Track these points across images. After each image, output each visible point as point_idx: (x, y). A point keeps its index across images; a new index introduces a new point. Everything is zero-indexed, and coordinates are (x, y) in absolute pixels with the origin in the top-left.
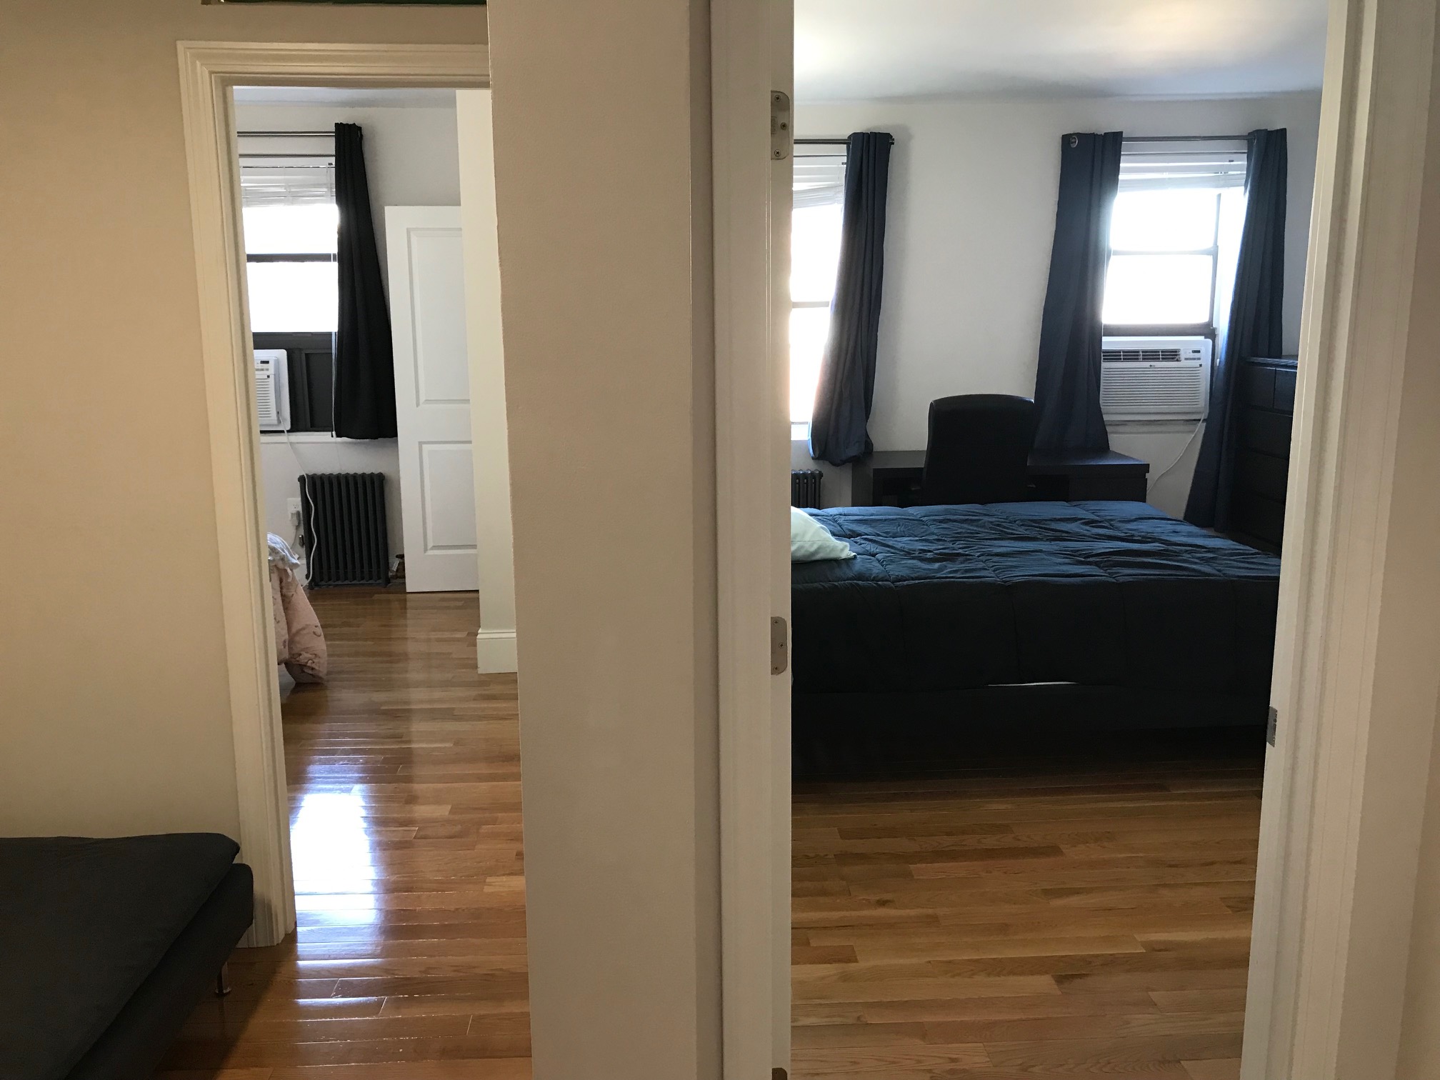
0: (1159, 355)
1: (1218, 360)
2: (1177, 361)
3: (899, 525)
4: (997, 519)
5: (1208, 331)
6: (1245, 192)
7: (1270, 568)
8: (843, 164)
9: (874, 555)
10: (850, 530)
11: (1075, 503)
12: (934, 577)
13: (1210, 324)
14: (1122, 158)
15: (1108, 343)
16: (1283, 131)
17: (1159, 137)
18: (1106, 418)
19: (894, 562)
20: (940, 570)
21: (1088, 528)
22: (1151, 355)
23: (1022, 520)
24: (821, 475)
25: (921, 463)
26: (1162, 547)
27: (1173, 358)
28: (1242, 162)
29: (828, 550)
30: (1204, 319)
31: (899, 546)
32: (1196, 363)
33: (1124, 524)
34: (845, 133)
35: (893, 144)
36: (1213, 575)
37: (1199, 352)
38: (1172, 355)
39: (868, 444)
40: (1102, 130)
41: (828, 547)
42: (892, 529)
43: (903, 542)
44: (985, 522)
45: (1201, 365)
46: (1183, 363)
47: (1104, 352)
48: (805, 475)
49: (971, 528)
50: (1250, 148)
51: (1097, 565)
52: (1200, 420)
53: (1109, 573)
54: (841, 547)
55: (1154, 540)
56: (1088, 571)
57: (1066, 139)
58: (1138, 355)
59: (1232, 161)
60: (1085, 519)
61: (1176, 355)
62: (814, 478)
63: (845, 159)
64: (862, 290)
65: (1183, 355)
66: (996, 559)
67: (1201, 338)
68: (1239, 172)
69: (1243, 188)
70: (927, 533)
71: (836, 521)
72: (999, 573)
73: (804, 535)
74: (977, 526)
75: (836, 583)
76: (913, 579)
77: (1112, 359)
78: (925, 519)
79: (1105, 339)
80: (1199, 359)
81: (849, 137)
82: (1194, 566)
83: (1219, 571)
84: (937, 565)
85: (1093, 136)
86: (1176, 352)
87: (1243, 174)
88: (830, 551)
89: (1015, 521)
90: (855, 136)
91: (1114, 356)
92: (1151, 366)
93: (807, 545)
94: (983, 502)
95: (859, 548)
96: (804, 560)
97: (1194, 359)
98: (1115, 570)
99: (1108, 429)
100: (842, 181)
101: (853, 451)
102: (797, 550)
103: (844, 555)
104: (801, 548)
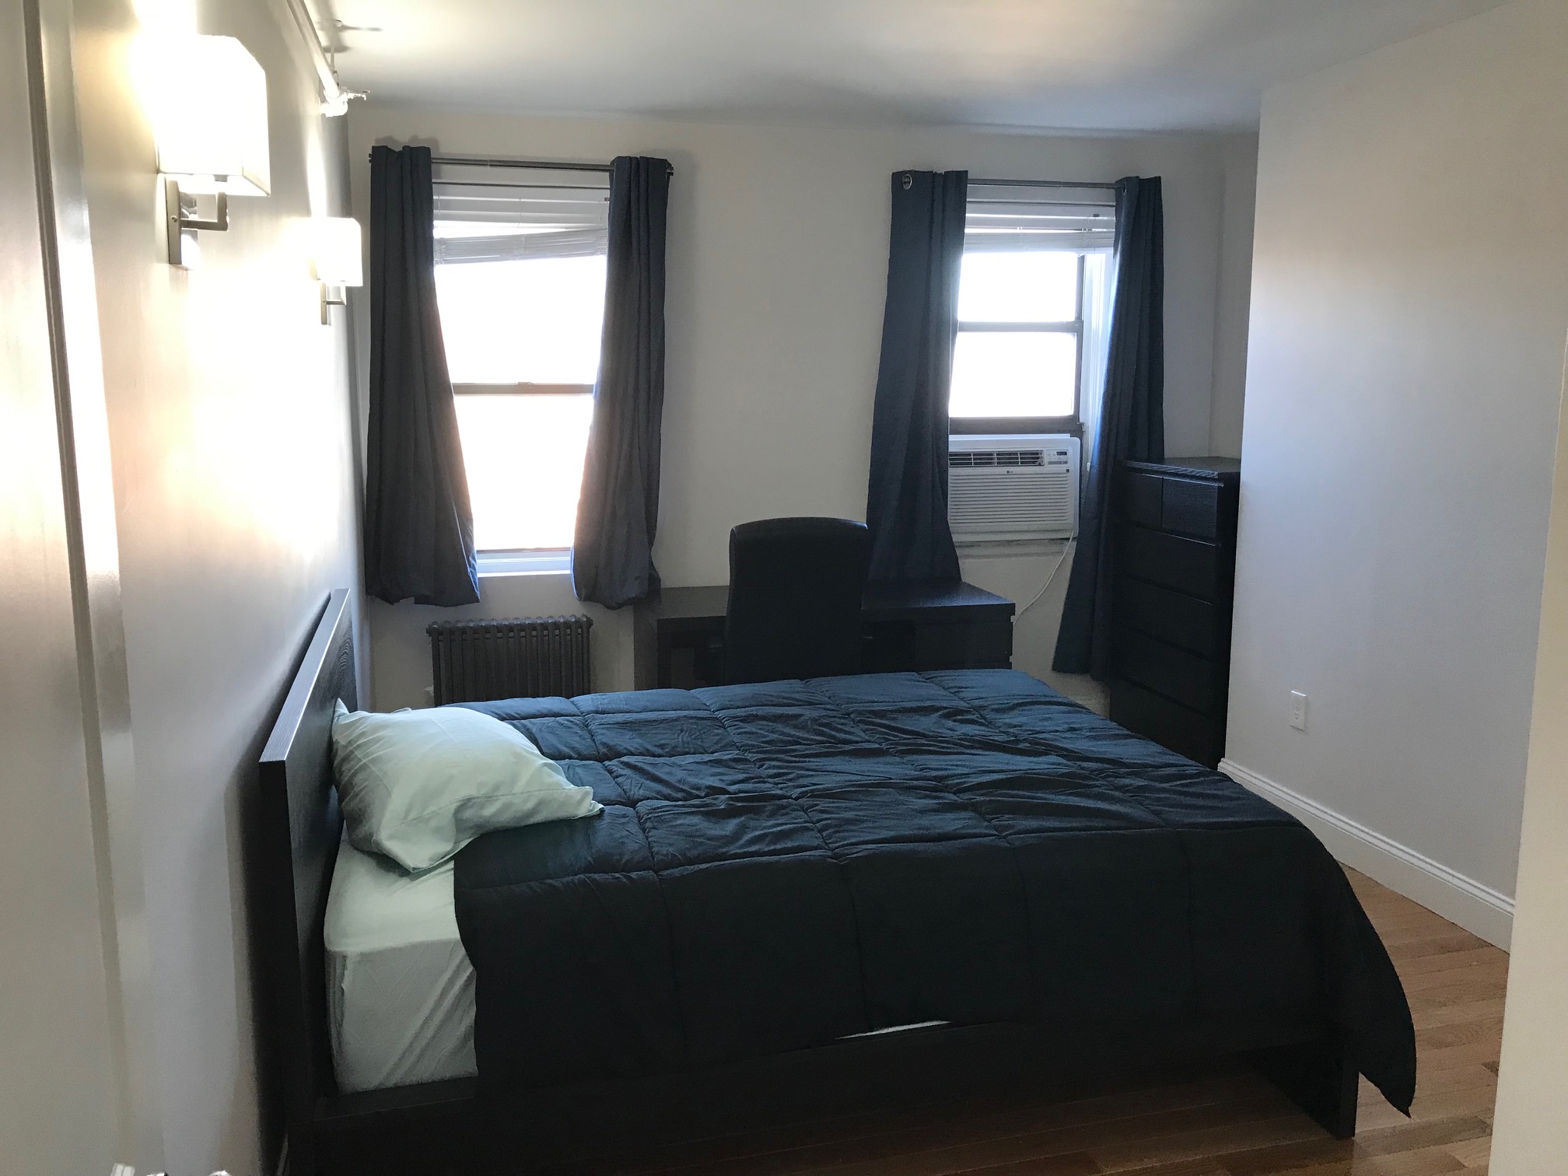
0: (1017, 458)
1: (1089, 464)
2: (1040, 465)
3: (682, 730)
4: (824, 713)
5: (1072, 425)
6: (1115, 253)
7: (1226, 804)
8: (606, 199)
9: (632, 803)
10: (605, 745)
11: (928, 674)
12: (724, 856)
13: (1075, 418)
14: (968, 206)
15: (957, 442)
16: (1158, 180)
17: (1013, 181)
18: (955, 538)
19: (663, 821)
20: (736, 836)
21: (950, 724)
22: (1008, 458)
23: (860, 713)
24: (590, 623)
25: (720, 609)
26: (1063, 766)
27: (1034, 462)
28: (1109, 217)
29: (557, 805)
30: (1067, 411)
31: (676, 776)
32: (1064, 467)
33: (998, 716)
34: (608, 158)
35: (672, 174)
36: (1150, 825)
37: (1065, 453)
38: (1033, 458)
39: (653, 579)
40: (941, 168)
41: (555, 798)
42: (670, 738)
43: (682, 770)
44: (806, 721)
45: (1068, 471)
46: (1047, 469)
47: (951, 455)
48: (567, 625)
49: (787, 730)
50: (1118, 199)
51: (975, 811)
52: (1068, 539)
53: (996, 828)
54: (579, 797)
55: (1048, 749)
56: (968, 827)
57: (898, 178)
58: (992, 459)
59: (1097, 216)
60: (946, 708)
61: (1038, 458)
62: (581, 627)
63: (607, 194)
64: (637, 373)
65: (1046, 458)
66: (823, 804)
67: (1067, 436)
68: (1105, 230)
69: (1111, 250)
70: (724, 743)
71: (587, 726)
72: (830, 836)
73: (514, 779)
74: (795, 727)
76: (691, 862)
77: (961, 464)
78: (721, 714)
79: (952, 438)
80: (1066, 462)
81: (613, 163)
82: (1114, 808)
83: (1154, 812)
84: (731, 825)
85: (932, 175)
86: (1037, 454)
87: (1112, 232)
88: (560, 807)
89: (849, 714)
90: (620, 160)
91: (963, 459)
92: (1008, 472)
94: (803, 675)
95: (611, 790)
96: (508, 825)
97: (1060, 463)
98: (1006, 820)
99: (959, 552)
100: (605, 224)
101: (633, 590)
102: (500, 811)
103: (582, 812)
104: (507, 806)
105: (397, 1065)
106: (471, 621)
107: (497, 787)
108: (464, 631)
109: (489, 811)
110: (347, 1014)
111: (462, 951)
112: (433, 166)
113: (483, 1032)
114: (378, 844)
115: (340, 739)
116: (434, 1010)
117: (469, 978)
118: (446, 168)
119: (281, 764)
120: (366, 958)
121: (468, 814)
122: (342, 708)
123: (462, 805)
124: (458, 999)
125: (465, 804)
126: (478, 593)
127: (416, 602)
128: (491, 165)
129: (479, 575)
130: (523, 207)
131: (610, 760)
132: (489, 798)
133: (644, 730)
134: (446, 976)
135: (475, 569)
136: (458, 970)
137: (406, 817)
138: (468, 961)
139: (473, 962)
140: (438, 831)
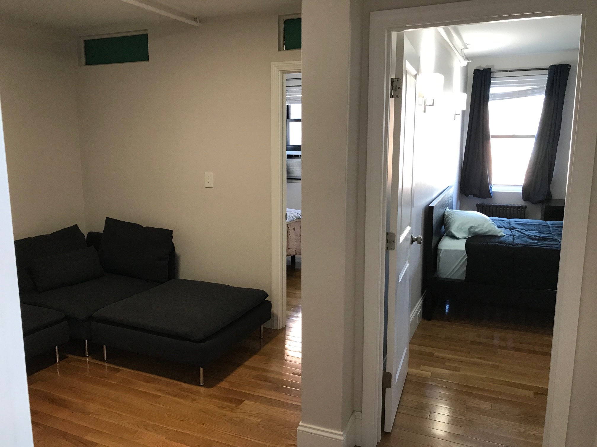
9: (514, 236)
10: (513, 227)
12: (531, 245)
19: (520, 239)
20: (536, 243)
24: (526, 207)
29: (493, 232)
31: (528, 234)
34: (548, 65)
35: (570, 68)
39: (550, 196)
41: (493, 231)
42: (532, 228)
43: (531, 233)
48: (518, 207)
54: (499, 231)
63: (547, 76)
71: (510, 223)
73: (484, 224)
75: (489, 243)
81: (550, 67)
84: (536, 241)
88: (494, 233)
90: (552, 66)
93: (484, 229)
95: (509, 233)
96: (482, 234)
100: (545, 86)
102: (479, 231)
103: (500, 235)
104: (481, 230)
105: (450, 274)
106: (489, 203)
107: (479, 225)
108: (487, 206)
109: (477, 230)
110: (440, 261)
111: (466, 253)
112: (491, 73)
113: (468, 271)
114: (451, 232)
115: (446, 214)
116: (458, 264)
117: (466, 260)
118: (495, 73)
119: (433, 207)
120: (445, 251)
121: (472, 230)
122: (448, 209)
123: (470, 228)
124: (464, 262)
125: (471, 227)
126: (492, 195)
127: (474, 196)
128: (509, 71)
129: (493, 191)
130: (519, 82)
131: (513, 229)
132: (477, 227)
133: (525, 226)
134: (462, 257)
135: (492, 188)
136: (464, 257)
137: (458, 228)
138: (467, 255)
139: (468, 256)
140: (465, 232)
